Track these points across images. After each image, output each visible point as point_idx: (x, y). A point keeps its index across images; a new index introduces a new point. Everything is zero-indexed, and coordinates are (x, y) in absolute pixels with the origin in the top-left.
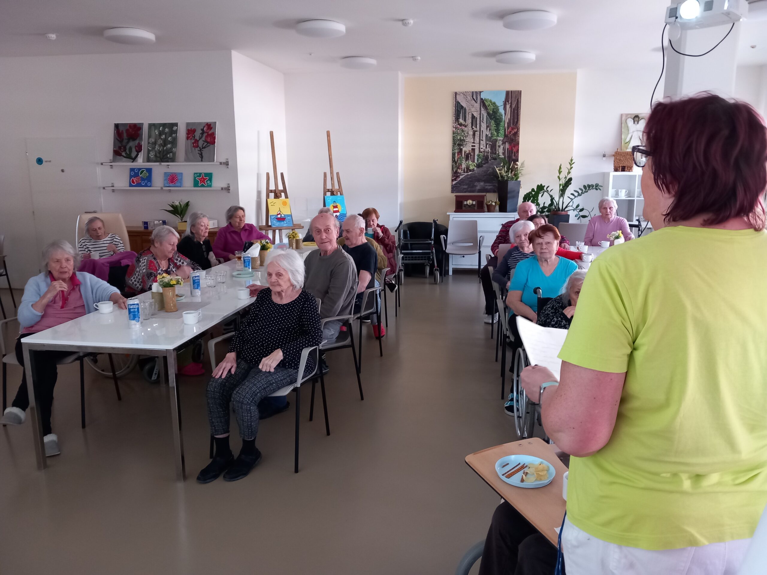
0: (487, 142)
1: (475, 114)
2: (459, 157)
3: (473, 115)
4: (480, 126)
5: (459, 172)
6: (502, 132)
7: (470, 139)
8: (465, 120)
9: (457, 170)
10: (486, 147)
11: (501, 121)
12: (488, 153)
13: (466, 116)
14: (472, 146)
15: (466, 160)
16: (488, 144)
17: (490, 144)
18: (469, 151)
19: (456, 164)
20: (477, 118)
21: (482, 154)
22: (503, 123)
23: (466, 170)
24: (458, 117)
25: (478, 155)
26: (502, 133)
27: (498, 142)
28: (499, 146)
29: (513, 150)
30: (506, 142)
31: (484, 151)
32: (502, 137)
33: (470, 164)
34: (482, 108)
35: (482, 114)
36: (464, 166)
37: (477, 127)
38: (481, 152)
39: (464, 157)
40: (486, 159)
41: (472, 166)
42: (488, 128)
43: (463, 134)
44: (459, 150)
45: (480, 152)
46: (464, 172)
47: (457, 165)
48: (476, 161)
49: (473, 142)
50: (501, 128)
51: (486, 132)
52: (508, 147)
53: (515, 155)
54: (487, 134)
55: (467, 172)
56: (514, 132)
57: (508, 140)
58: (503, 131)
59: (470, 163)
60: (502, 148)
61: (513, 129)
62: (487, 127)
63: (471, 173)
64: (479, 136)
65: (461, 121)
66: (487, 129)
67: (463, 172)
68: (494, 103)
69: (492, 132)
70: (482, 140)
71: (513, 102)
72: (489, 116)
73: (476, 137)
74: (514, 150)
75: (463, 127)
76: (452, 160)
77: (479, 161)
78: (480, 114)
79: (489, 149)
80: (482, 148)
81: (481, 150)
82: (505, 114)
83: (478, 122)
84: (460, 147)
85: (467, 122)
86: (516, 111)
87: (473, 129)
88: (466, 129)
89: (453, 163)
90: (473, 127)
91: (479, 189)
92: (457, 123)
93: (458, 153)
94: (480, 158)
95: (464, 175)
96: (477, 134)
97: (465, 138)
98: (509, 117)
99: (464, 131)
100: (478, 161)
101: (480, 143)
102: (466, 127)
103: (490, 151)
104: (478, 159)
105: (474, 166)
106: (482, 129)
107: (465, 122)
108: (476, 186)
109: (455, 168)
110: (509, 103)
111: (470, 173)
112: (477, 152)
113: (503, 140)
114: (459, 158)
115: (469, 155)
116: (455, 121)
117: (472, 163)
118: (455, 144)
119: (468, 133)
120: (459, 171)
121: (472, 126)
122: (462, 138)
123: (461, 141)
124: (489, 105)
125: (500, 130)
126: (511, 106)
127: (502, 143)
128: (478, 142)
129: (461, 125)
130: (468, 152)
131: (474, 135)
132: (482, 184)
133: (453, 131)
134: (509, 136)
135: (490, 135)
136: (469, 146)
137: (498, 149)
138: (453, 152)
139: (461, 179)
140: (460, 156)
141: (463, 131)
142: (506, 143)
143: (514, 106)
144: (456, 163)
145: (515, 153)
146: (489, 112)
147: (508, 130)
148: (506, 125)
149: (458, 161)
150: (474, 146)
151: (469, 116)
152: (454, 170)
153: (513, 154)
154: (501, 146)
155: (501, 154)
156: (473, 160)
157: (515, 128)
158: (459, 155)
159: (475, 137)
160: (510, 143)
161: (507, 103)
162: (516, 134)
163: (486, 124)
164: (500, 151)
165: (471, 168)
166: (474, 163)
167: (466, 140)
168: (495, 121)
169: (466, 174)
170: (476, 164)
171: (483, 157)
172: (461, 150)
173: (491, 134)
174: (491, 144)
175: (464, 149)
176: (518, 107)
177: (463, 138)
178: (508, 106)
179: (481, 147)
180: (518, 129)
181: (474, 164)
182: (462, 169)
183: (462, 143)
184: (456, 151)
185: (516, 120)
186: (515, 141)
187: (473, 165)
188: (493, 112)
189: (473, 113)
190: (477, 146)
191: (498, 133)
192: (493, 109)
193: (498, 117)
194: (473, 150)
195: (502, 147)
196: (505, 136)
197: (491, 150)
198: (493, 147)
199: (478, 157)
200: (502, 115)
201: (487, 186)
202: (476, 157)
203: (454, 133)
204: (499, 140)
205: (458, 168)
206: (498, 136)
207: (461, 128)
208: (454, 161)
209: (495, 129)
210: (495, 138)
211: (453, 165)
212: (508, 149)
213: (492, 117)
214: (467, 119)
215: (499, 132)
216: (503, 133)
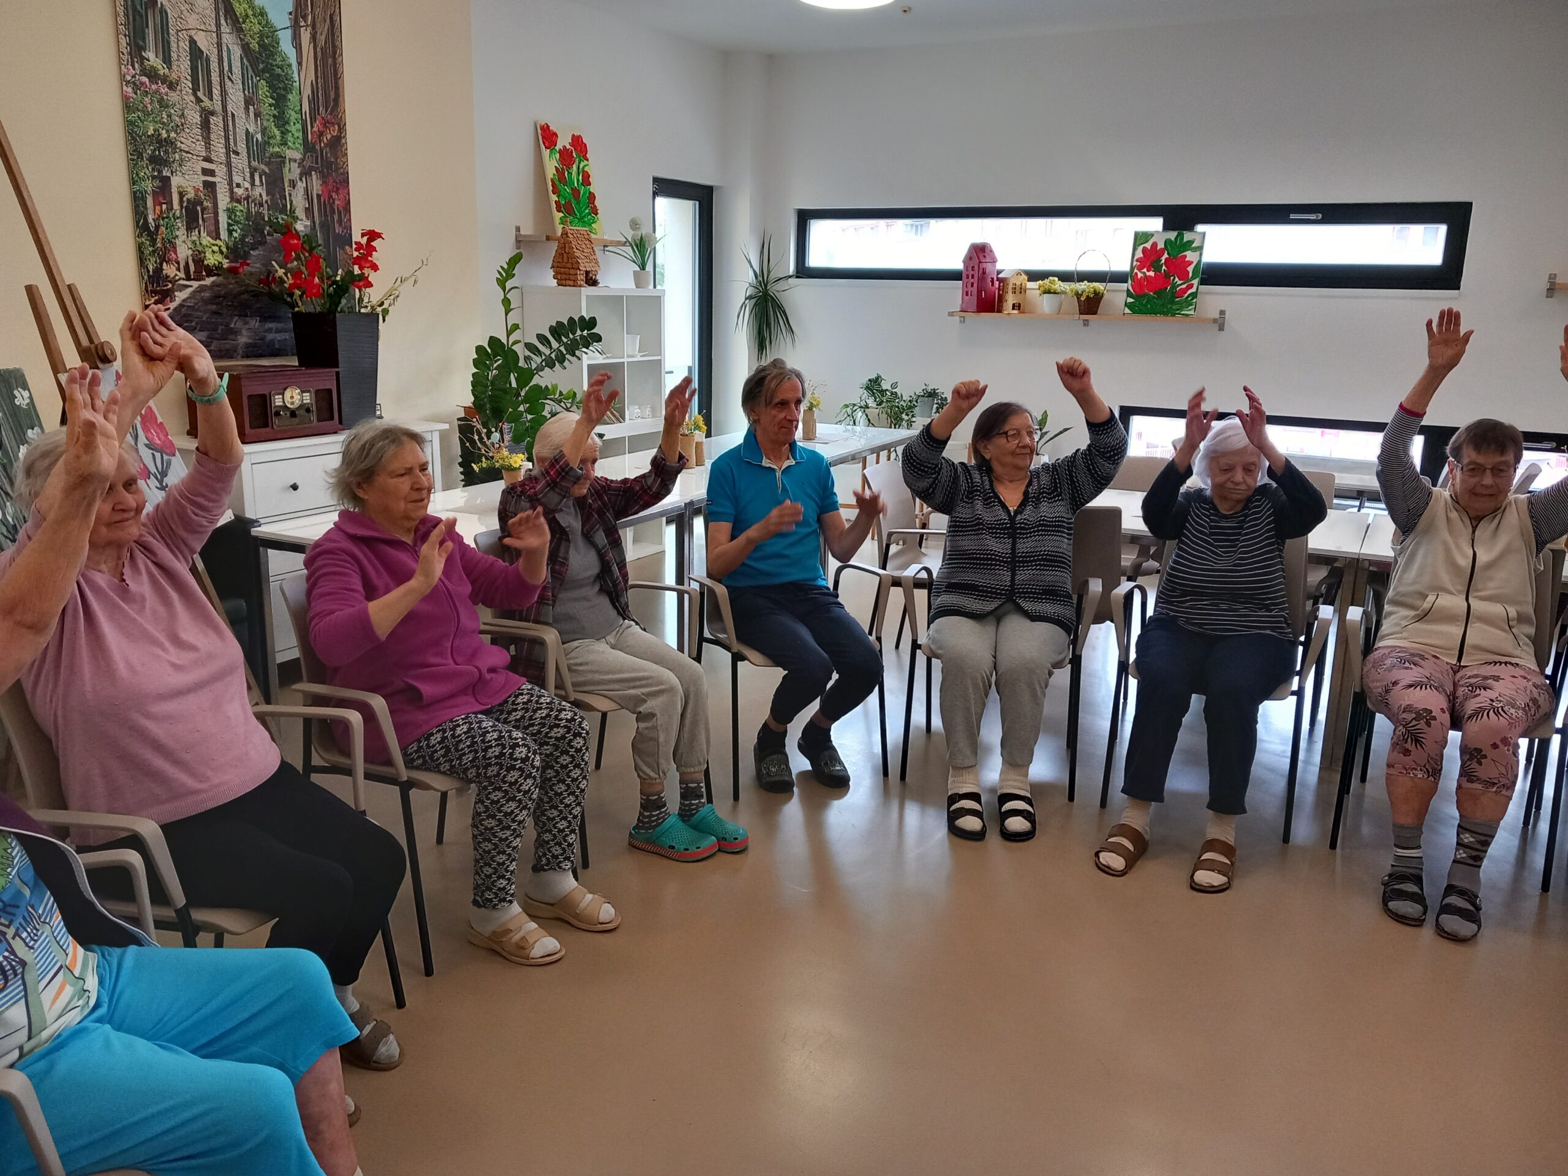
0: (255, 164)
1: (204, 42)
2: (161, 211)
3: (193, 42)
4: (224, 93)
5: (168, 277)
6: (295, 129)
7: (190, 141)
8: (167, 60)
9: (162, 270)
10: (253, 184)
11: (288, 89)
12: (261, 205)
13: (169, 43)
14: (205, 172)
15: (189, 229)
16: (255, 170)
17: (265, 173)
18: (197, 190)
19: (153, 242)
20: (208, 59)
21: (240, 208)
22: (298, 98)
23: (192, 268)
24: (141, 43)
25: (230, 212)
26: (296, 135)
27: (287, 169)
28: (293, 184)
29: (334, 202)
30: (311, 169)
31: (247, 198)
32: (297, 149)
33: (204, 242)
34: (223, 21)
35: (225, 48)
36: (184, 252)
37: (214, 96)
38: (239, 201)
39: (178, 213)
40: (256, 226)
41: (213, 252)
42: (251, 107)
43: (164, 116)
44: (157, 183)
45: (233, 198)
46: (188, 278)
47: (159, 245)
48: (224, 235)
49: (204, 154)
50: (293, 116)
51: (245, 124)
52: (320, 188)
53: (340, 221)
54: (251, 130)
55: (198, 278)
56: (333, 136)
57: (317, 163)
58: (299, 126)
59: (206, 240)
60: (302, 192)
61: (326, 124)
62: (248, 102)
63: (212, 279)
64: (223, 134)
65: (152, 58)
66: (247, 109)
67: (182, 275)
68: (262, 13)
69: (265, 124)
70: (237, 154)
71: (318, 25)
72: (248, 61)
73: (212, 136)
74: (337, 202)
75: (164, 89)
76: (138, 223)
77: (235, 234)
78: (219, 45)
79: (260, 191)
80: (238, 186)
81: (236, 190)
82: (300, 64)
83: (215, 78)
84: (160, 172)
85: (174, 67)
86: (330, 60)
87: (199, 100)
88: (173, 97)
89: (140, 235)
90: (200, 94)
91: (248, 346)
92: (136, 66)
93: (155, 194)
94: (237, 222)
95: (190, 290)
96: (216, 122)
97: (173, 135)
98: (311, 76)
99: (167, 106)
100: (230, 232)
101: (229, 165)
102: (172, 86)
103: (265, 198)
104: (229, 225)
105: (221, 252)
106: (229, 108)
107: (170, 68)
108: (235, 332)
109: (153, 260)
110: (307, 26)
111: (209, 281)
112: (223, 201)
113: (303, 160)
114: (161, 217)
115: (199, 208)
116: (130, 54)
117: (211, 241)
118: (140, 156)
119: (183, 114)
120: (169, 270)
121: (195, 90)
122: (164, 135)
123: (161, 146)
124: (247, 16)
125: (288, 123)
126: (314, 38)
127: (298, 171)
128: (223, 159)
129: (152, 75)
130: (191, 195)
131: (205, 125)
132: (254, 323)
133: (125, 99)
134: (318, 147)
135: (260, 139)
136: (195, 172)
137: (290, 195)
138: (136, 187)
139: (181, 306)
140: (164, 206)
141: (163, 104)
142: (311, 175)
143: (322, 39)
144: (152, 236)
145: (340, 213)
146: (248, 44)
147: (312, 127)
148: (306, 107)
149: (157, 227)
150: (212, 173)
151: (181, 44)
152: (151, 271)
153: (336, 217)
154: (299, 183)
155: (300, 213)
156: (212, 228)
157: (333, 124)
158: (161, 204)
159: (209, 138)
160: (324, 177)
161: (302, 24)
162: (338, 143)
163: (244, 90)
164: (299, 201)
165: (211, 259)
166: (218, 242)
167: (179, 144)
168: (271, 86)
169: (195, 284)
170: (227, 248)
171: (247, 219)
172: (166, 182)
173: (264, 131)
174: (267, 171)
175: (176, 181)
176: (334, 47)
177: (167, 131)
178: (306, 36)
179: (237, 179)
180: (342, 128)
181: (220, 247)
182: (178, 263)
183: (166, 152)
184: (149, 186)
185: (332, 96)
186: (337, 169)
187: (216, 249)
188: (262, 45)
189: (192, 33)
190: (221, 171)
191: (284, 133)
192: (262, 36)
193: (279, 71)
194: (210, 187)
195: (301, 186)
196: (308, 147)
197: (267, 195)
198: (275, 183)
199: (229, 218)
200: (290, 66)
201: (270, 330)
202: (223, 219)
203: (128, 106)
204: (290, 160)
205: (164, 259)
206: (284, 143)
207: (157, 91)
208: (142, 227)
209: (274, 116)
210: (277, 149)
211: (140, 248)
212: (318, 196)
213: (261, 66)
214: (174, 56)
215: (287, 127)
216: (300, 134)
